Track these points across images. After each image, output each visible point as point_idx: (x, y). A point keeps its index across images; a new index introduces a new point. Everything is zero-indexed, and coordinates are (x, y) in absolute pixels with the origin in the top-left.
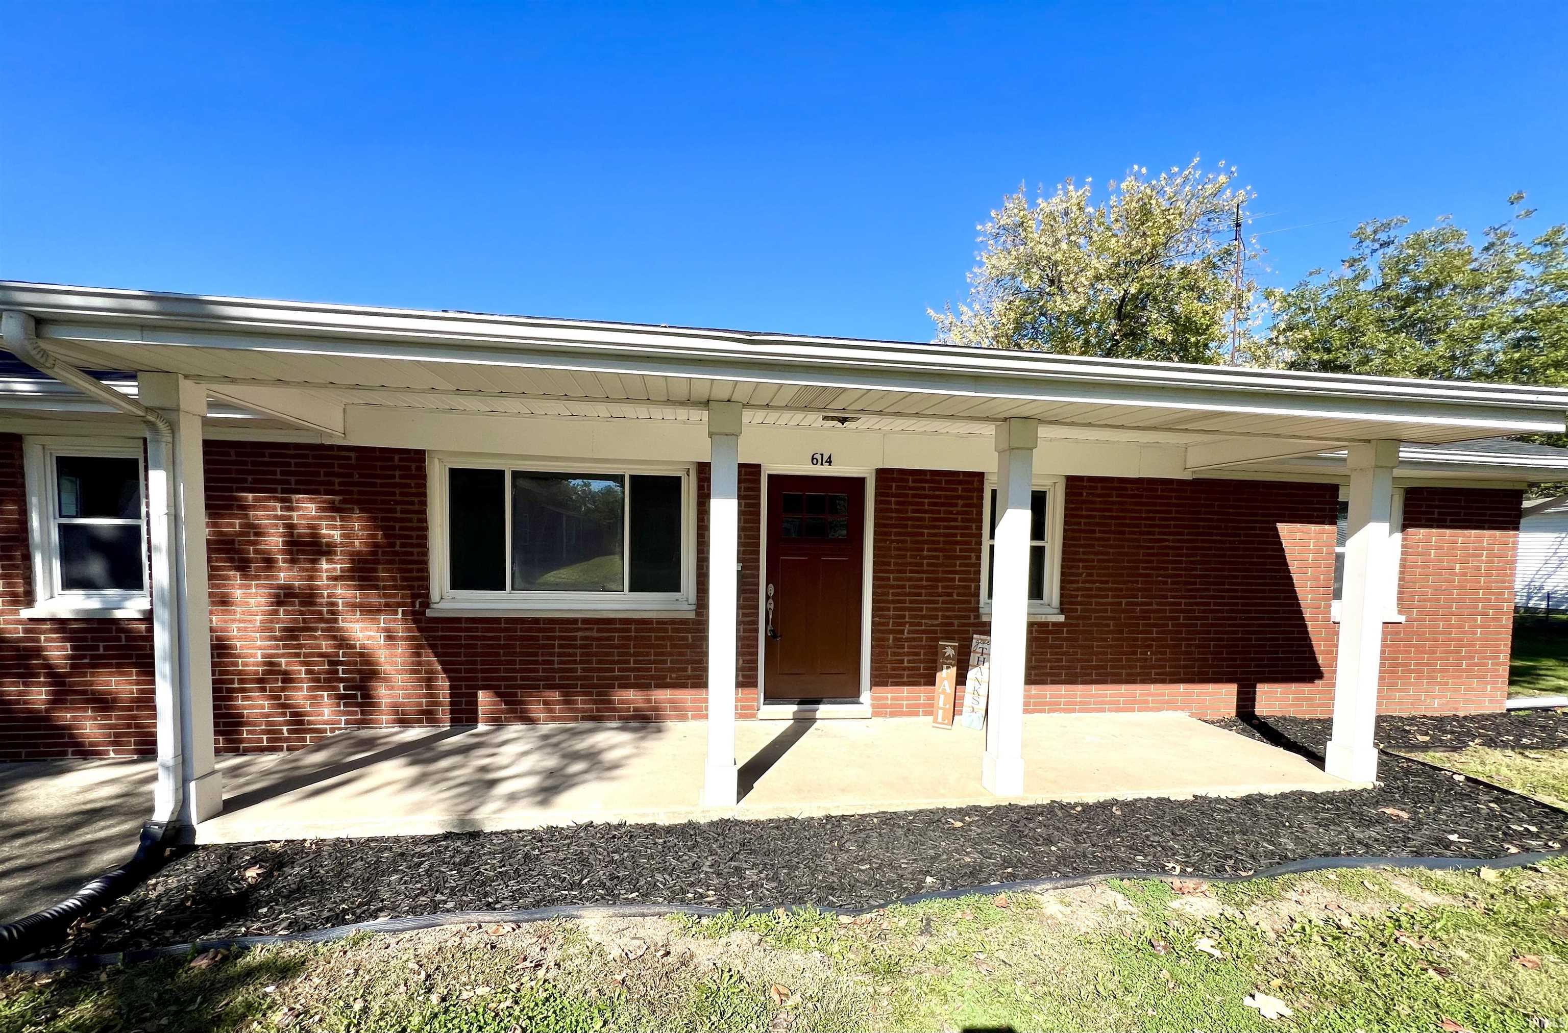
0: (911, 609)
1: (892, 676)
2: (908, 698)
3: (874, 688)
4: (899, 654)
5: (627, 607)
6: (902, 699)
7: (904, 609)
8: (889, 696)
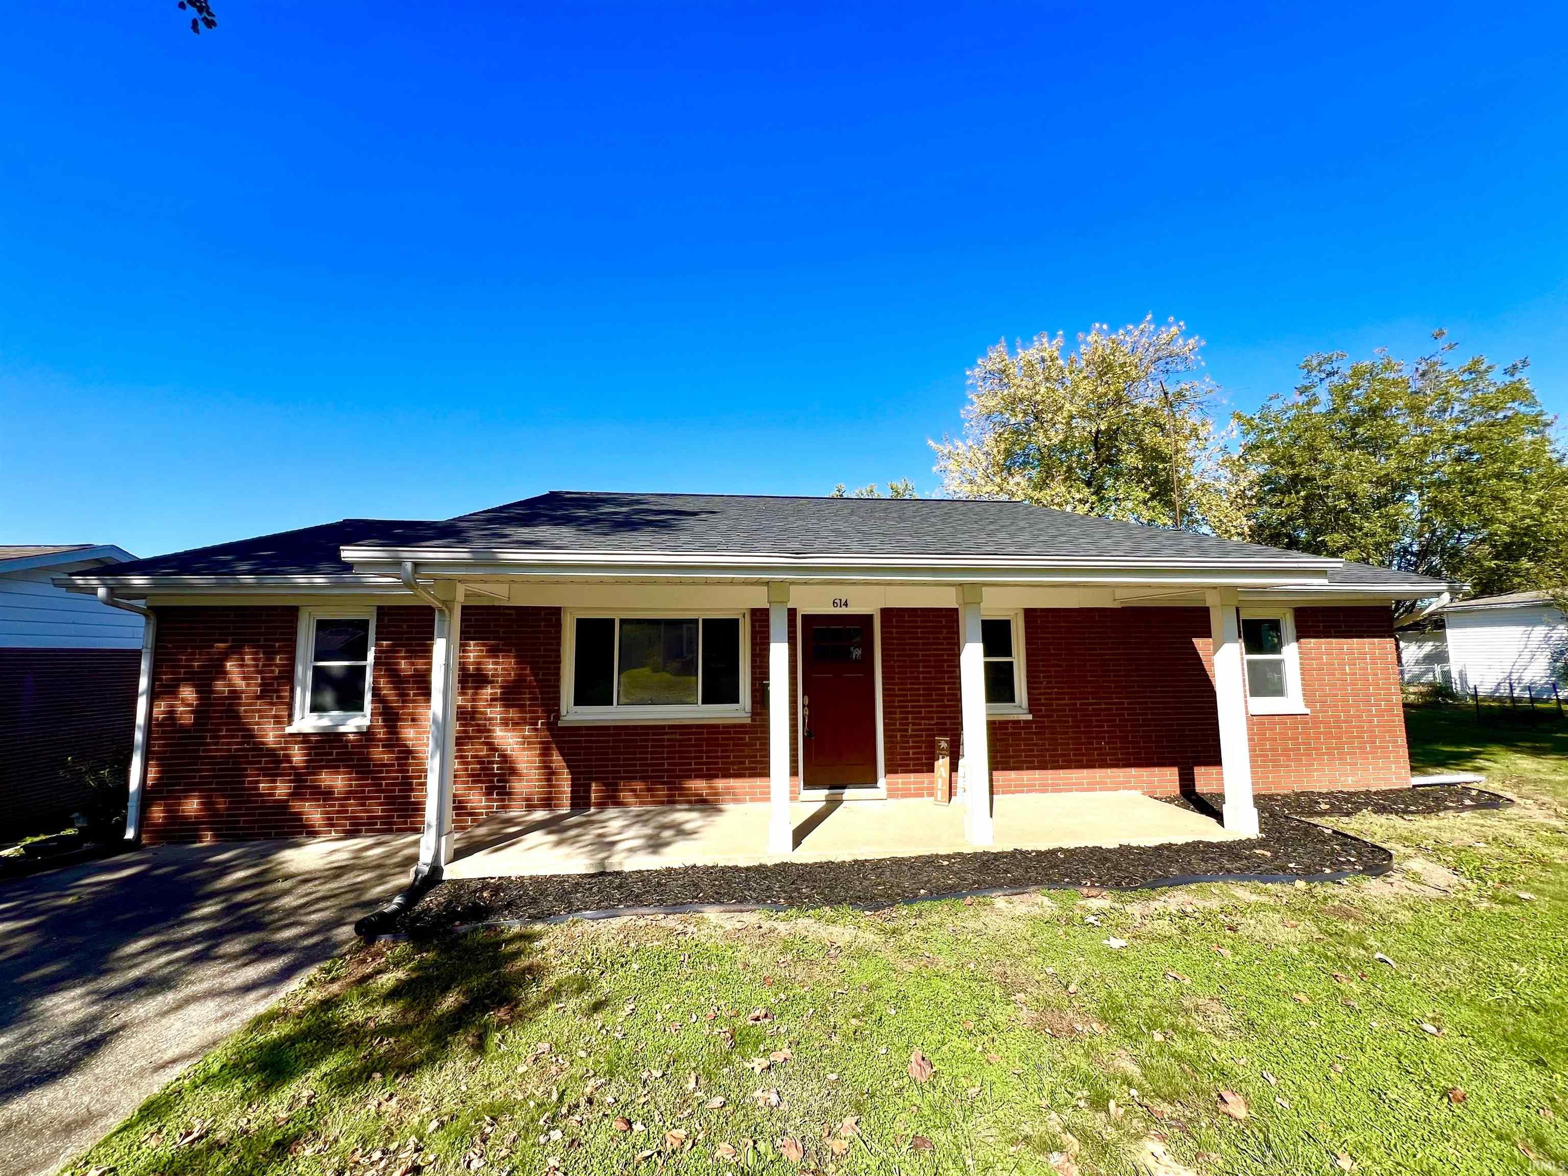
0: (912, 713)
1: (900, 765)
2: (915, 783)
3: (888, 776)
4: (905, 748)
5: (699, 716)
6: (910, 783)
7: (908, 713)
8: (900, 781)
